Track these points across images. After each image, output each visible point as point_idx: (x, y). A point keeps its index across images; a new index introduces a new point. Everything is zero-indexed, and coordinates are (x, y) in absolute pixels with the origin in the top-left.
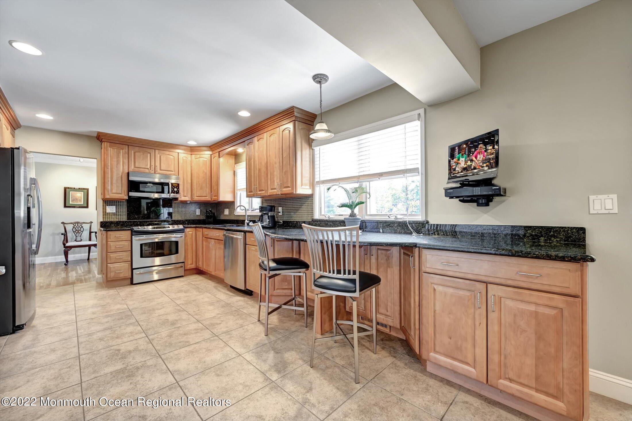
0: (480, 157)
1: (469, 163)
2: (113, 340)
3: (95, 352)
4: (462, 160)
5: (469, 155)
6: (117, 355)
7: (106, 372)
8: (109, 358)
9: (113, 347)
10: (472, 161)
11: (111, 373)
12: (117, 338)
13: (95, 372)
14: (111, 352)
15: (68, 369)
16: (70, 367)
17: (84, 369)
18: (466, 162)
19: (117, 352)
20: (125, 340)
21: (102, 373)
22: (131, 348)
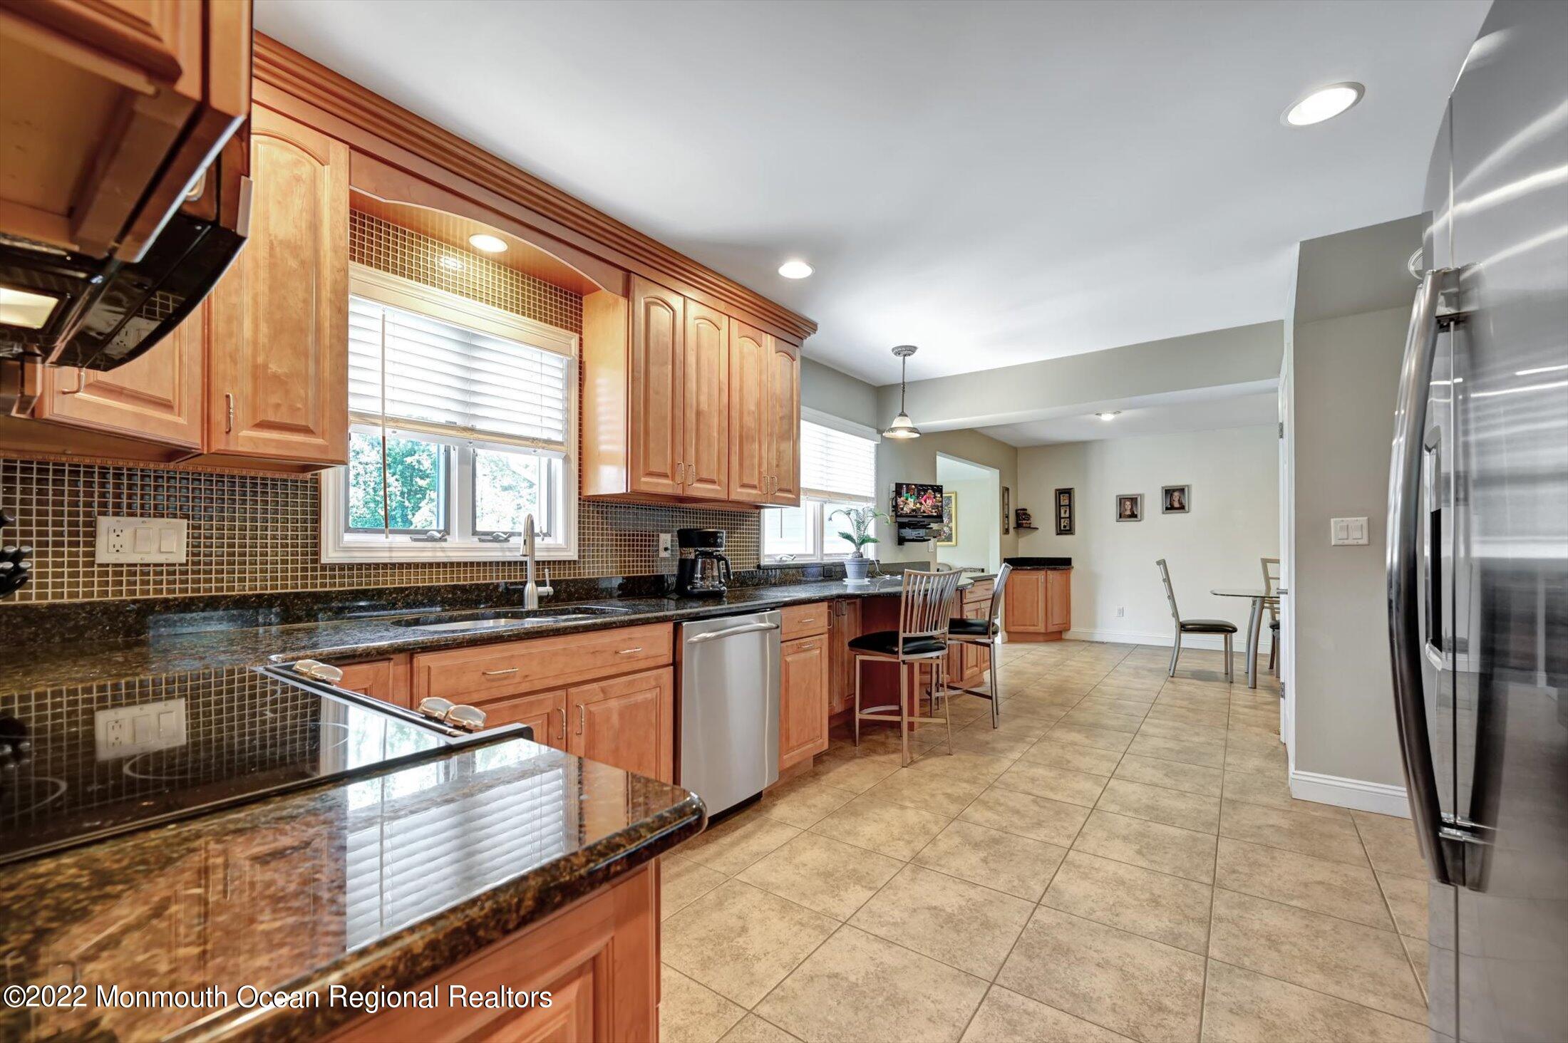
0: (929, 502)
1: (918, 505)
2: (1132, 883)
3: (1181, 874)
4: (911, 501)
5: (918, 498)
6: (1148, 844)
7: (1179, 831)
8: (1164, 847)
9: (1144, 865)
10: (921, 504)
11: (1172, 825)
12: (1123, 883)
13: (1195, 840)
14: (1154, 858)
15: (1237, 868)
16: (1234, 872)
17: (1209, 853)
18: (915, 504)
19: (1145, 850)
20: (1111, 868)
21: (1185, 832)
22: (1118, 844)
